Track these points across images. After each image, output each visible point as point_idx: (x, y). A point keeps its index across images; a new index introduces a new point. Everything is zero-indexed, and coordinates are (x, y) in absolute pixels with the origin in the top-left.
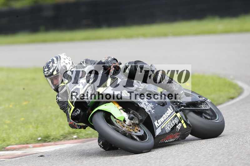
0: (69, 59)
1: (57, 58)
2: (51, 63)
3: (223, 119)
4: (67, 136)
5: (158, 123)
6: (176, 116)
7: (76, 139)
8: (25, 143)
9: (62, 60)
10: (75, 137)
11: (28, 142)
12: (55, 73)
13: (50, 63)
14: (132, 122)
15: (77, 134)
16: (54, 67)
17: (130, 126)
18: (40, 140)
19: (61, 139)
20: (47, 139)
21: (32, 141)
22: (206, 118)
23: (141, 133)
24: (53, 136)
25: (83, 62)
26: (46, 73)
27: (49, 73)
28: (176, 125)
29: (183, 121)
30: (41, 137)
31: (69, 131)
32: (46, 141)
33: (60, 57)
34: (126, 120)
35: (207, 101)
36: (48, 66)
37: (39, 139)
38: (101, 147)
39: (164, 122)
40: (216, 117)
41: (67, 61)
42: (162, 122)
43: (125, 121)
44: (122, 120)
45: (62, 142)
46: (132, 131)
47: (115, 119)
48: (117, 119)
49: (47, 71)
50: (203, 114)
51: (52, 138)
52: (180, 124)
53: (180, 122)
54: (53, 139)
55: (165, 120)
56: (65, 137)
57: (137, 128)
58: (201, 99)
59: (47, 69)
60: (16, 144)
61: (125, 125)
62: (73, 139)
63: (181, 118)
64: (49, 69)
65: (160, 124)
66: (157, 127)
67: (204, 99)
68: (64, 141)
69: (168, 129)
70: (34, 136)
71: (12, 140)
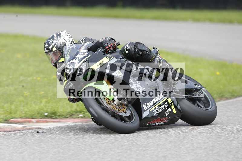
0: (69, 36)
1: (57, 35)
2: (52, 39)
4: (74, 114)
5: (147, 106)
6: (167, 101)
7: (82, 118)
8: (30, 117)
9: (62, 37)
10: (81, 115)
11: (34, 116)
12: (54, 49)
13: (50, 39)
14: (121, 102)
15: (84, 113)
16: (54, 44)
17: (118, 105)
18: (46, 116)
19: (67, 116)
20: (53, 115)
21: (39, 115)
22: (199, 106)
24: (59, 113)
25: (82, 40)
26: (46, 49)
27: (49, 49)
28: (165, 109)
29: (173, 107)
30: (48, 113)
31: (76, 109)
32: (53, 117)
33: (60, 34)
34: (115, 100)
35: (203, 90)
36: (48, 43)
37: (46, 114)
39: (152, 105)
40: (209, 105)
41: (67, 38)
42: (151, 105)
43: (113, 100)
44: (111, 99)
45: (68, 120)
49: (47, 47)
50: (197, 102)
51: (58, 114)
52: (170, 110)
53: (170, 107)
54: (59, 116)
56: (71, 115)
58: (196, 87)
59: (47, 45)
60: (21, 118)
62: (79, 118)
63: (171, 103)
64: (49, 45)
65: (148, 107)
67: (200, 87)
68: (70, 118)
69: (156, 113)
70: (42, 111)
71: (18, 113)
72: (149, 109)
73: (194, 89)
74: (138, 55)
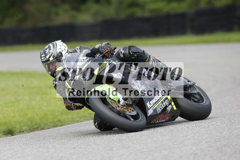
0: (64, 46)
1: (53, 45)
2: (48, 49)
3: (210, 102)
5: (150, 104)
6: (167, 98)
9: (58, 47)
12: (51, 59)
14: (126, 102)
16: (51, 53)
17: (124, 106)
22: (194, 101)
23: (134, 113)
25: (77, 49)
26: (43, 59)
27: (46, 59)
28: (166, 107)
29: (173, 103)
33: (56, 44)
35: (196, 86)
36: (45, 53)
38: (96, 127)
40: (203, 100)
41: (63, 48)
43: (119, 101)
44: (117, 100)
46: (126, 110)
47: (110, 100)
48: (112, 100)
49: (44, 57)
50: (192, 97)
52: (170, 106)
53: (170, 104)
55: (156, 102)
57: (131, 108)
58: (190, 83)
59: (44, 55)
61: (120, 105)
63: (171, 100)
64: (46, 55)
65: (152, 105)
66: (149, 108)
67: (192, 83)
69: (159, 110)
72: (153, 107)
73: (188, 86)
74: (133, 58)
